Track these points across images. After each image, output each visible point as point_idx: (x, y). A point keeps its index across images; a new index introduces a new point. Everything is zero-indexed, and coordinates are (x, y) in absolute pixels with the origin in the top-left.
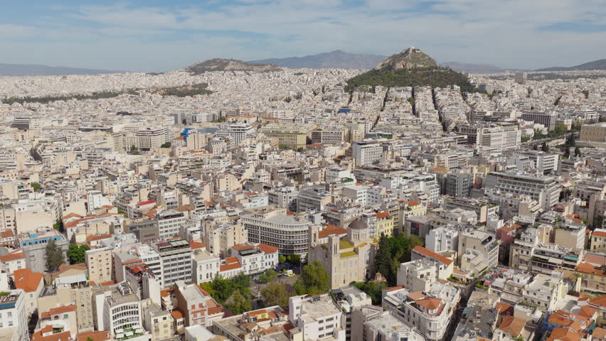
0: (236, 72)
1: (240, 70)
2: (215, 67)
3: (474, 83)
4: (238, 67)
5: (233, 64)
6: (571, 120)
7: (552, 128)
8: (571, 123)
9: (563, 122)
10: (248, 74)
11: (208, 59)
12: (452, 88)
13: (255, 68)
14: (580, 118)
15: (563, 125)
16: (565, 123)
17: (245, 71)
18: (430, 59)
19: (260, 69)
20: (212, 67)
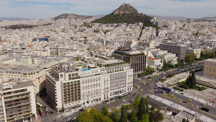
0: (71, 19)
1: (73, 18)
2: (64, 17)
3: (153, 21)
4: (73, 16)
5: (71, 16)
6: (200, 49)
7: (183, 57)
8: (200, 52)
9: (193, 51)
10: (76, 20)
11: (62, 14)
12: (138, 24)
13: (80, 17)
14: (208, 47)
15: (193, 54)
16: (195, 52)
17: (75, 18)
18: (134, 9)
19: (82, 18)
20: (63, 17)
